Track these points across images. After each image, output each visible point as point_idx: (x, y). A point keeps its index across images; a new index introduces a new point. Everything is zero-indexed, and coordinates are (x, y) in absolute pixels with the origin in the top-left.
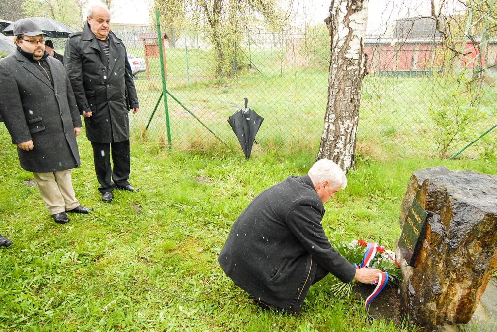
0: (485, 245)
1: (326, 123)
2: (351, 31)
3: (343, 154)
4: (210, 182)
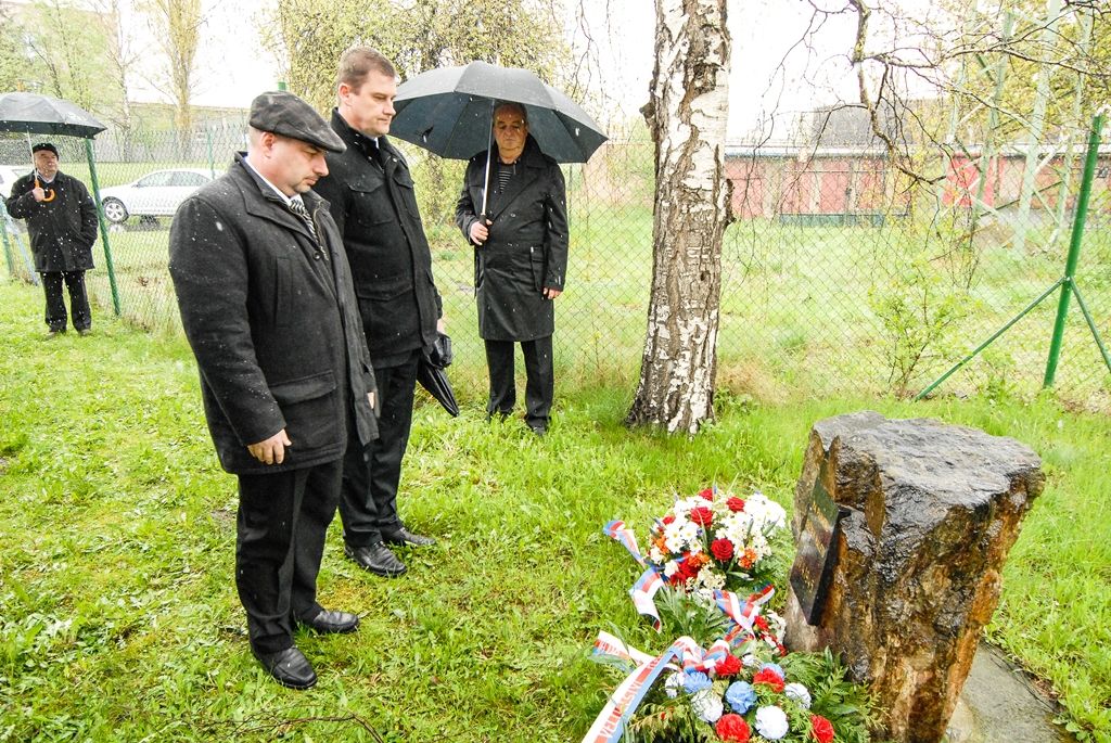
0: (955, 575)
1: (652, 324)
2: (695, 132)
3: (689, 390)
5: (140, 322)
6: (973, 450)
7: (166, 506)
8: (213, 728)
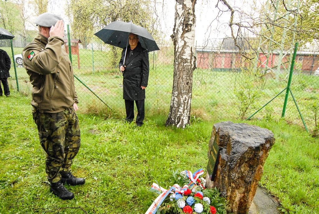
0: (250, 166)
1: (173, 97)
2: (185, 43)
3: (183, 116)
4: (99, 133)
5: (25, 93)
6: (256, 132)
7: (28, 146)
8: (38, 210)
